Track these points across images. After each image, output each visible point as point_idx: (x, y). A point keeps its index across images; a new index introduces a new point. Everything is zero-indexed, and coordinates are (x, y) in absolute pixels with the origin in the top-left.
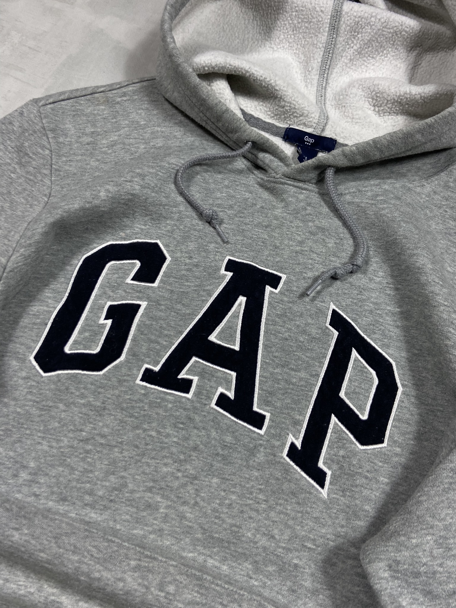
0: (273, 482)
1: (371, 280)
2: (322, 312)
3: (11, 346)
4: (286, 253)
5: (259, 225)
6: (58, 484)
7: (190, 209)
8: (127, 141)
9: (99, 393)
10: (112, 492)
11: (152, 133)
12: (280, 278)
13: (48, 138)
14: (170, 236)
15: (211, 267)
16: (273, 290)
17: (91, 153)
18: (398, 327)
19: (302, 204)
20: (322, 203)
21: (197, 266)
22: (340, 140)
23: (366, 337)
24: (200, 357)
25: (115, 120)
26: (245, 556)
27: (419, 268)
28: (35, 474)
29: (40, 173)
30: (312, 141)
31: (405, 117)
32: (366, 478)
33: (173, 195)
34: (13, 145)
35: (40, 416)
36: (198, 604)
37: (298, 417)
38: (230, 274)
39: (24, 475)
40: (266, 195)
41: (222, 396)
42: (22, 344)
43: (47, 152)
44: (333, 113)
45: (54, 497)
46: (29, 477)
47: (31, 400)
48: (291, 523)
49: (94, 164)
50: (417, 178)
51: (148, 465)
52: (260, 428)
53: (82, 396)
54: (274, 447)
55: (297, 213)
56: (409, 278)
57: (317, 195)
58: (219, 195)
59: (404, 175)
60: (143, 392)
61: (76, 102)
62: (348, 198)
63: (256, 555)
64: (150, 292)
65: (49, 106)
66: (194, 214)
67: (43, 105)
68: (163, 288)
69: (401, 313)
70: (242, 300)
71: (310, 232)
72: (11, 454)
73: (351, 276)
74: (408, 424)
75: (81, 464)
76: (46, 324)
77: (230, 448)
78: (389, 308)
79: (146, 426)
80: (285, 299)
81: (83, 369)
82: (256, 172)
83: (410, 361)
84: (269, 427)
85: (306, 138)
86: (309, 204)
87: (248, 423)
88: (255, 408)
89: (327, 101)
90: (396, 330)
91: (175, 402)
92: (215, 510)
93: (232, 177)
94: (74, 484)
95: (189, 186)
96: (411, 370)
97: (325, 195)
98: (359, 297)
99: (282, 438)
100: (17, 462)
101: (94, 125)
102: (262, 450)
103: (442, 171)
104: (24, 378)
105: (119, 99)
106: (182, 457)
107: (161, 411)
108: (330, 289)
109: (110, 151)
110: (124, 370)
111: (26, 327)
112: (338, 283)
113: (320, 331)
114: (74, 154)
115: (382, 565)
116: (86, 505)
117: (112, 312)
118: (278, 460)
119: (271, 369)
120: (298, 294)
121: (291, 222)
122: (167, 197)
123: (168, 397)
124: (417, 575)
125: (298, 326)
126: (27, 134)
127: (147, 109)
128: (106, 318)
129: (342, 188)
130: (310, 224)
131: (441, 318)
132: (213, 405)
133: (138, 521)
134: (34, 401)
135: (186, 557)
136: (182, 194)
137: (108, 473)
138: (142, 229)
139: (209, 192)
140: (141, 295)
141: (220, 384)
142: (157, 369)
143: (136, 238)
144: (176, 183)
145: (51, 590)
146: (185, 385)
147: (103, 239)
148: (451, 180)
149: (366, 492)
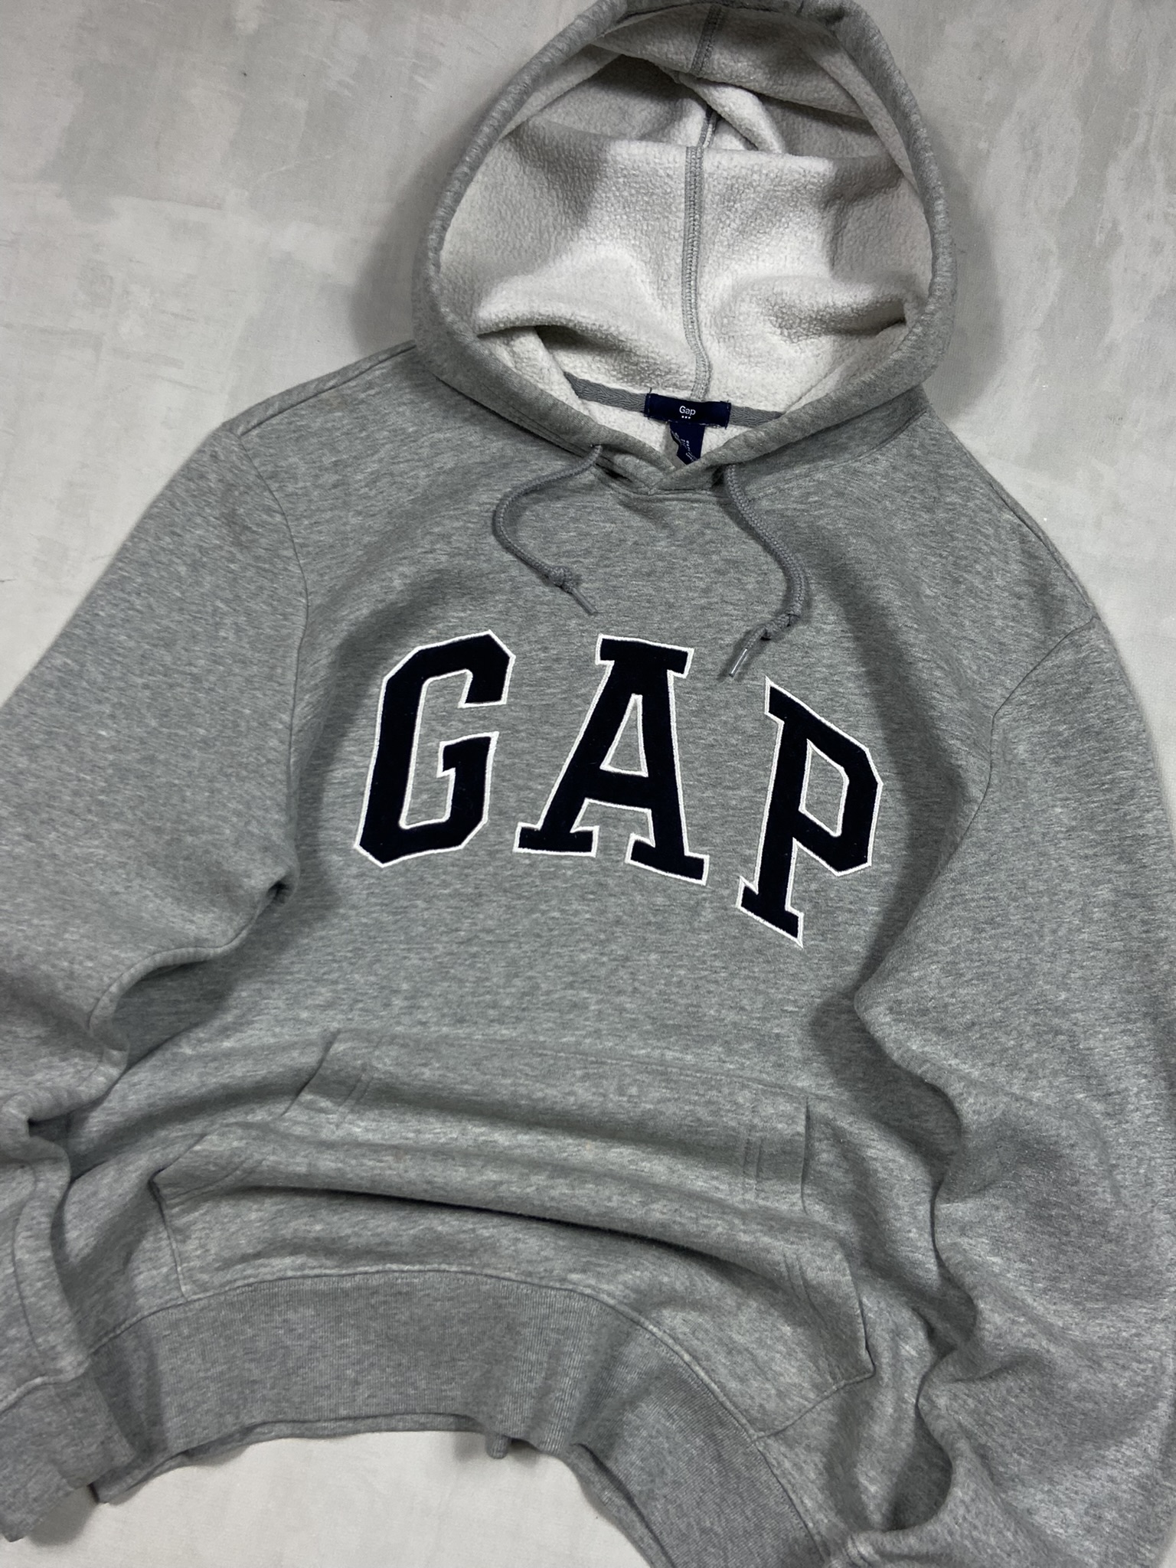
0: (730, 942)
1: (818, 631)
2: (755, 695)
3: (322, 835)
4: (687, 613)
5: (637, 574)
6: (447, 1003)
7: (526, 570)
8: (396, 469)
9: (467, 876)
10: (522, 998)
11: (432, 446)
12: (685, 654)
13: (271, 492)
14: (505, 620)
15: (579, 657)
16: (679, 675)
17: (345, 502)
18: (866, 695)
19: (696, 526)
20: (727, 520)
21: (557, 660)
22: (737, 402)
23: (823, 720)
24: (595, 798)
25: (364, 434)
26: (712, 1039)
27: (883, 608)
28: (413, 997)
29: (279, 556)
30: (692, 412)
31: (833, 338)
32: (850, 911)
33: (496, 554)
34: (217, 513)
35: (396, 922)
36: (669, 1100)
37: (748, 852)
38: (610, 664)
39: (398, 1002)
40: (637, 521)
41: (638, 844)
42: (337, 829)
43: (278, 518)
44: (717, 352)
45: (447, 1020)
46: (406, 1003)
47: (376, 904)
48: (762, 987)
49: (354, 521)
50: (865, 448)
51: (560, 955)
52: (700, 878)
53: (445, 884)
54: (723, 897)
55: (691, 543)
56: (871, 622)
57: (717, 508)
58: (564, 536)
59: (844, 448)
60: (527, 862)
61: (295, 415)
62: (765, 504)
63: (725, 1034)
64: (498, 715)
65: (255, 432)
66: (534, 577)
67: (244, 434)
68: (515, 705)
69: (868, 673)
70: (636, 700)
71: (716, 571)
72: (372, 979)
73: (788, 632)
74: (897, 829)
75: (471, 972)
76: (362, 794)
77: (665, 912)
78: (850, 669)
79: (543, 907)
80: (699, 685)
81: (436, 848)
82: (613, 485)
83: (888, 741)
84: (711, 874)
85: (682, 409)
86: (707, 525)
87: (682, 874)
88: (687, 853)
89: (703, 329)
90: (864, 701)
91: (575, 867)
92: (660, 993)
93: (579, 500)
94: (470, 999)
95: (515, 532)
96: (892, 755)
97: (728, 506)
98: (806, 660)
99: (731, 884)
100: (383, 988)
101: (334, 450)
102: (707, 905)
103: (900, 430)
104: (356, 877)
105: (363, 396)
106: (602, 937)
107: (559, 883)
108: (762, 657)
109: (373, 493)
110: (492, 837)
111: (334, 804)
112: (772, 644)
113: (757, 724)
114: (318, 510)
115: (881, 1009)
116: (492, 1021)
117: (452, 756)
118: (730, 913)
119: (698, 794)
120: (715, 674)
121: (685, 560)
122: (489, 561)
123: (563, 862)
124: (925, 1012)
125: (725, 723)
126: (237, 493)
127: (412, 402)
128: (446, 768)
129: (752, 488)
130: (715, 557)
131: (920, 679)
132: (628, 860)
133: (564, 1026)
134: (382, 904)
135: (637, 1056)
136: (508, 549)
137: (510, 977)
138: (461, 618)
139: (548, 536)
140: (486, 723)
141: (631, 829)
142: (539, 826)
143: (456, 635)
144: (495, 533)
145: (477, 1130)
146: (583, 842)
147: (405, 646)
148: (916, 445)
149: (852, 930)
